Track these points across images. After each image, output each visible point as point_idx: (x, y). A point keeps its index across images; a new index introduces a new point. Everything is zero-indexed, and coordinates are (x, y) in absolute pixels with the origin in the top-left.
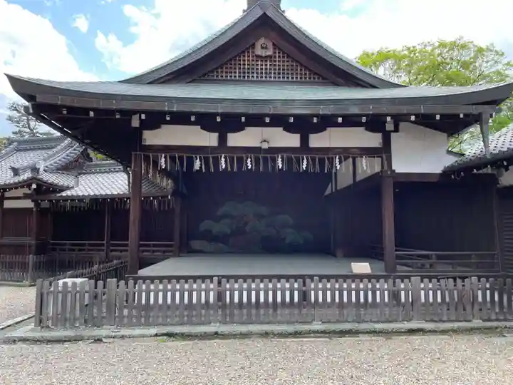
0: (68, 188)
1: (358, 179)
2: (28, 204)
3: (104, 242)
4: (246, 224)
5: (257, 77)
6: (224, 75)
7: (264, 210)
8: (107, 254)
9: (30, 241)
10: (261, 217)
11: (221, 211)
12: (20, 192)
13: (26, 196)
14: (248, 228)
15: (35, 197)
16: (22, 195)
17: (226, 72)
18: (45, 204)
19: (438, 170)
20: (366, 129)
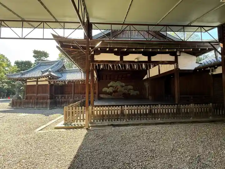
0: (60, 77)
1: (161, 73)
2: (47, 83)
3: (73, 95)
4: (118, 89)
5: (133, 37)
6: (122, 36)
7: (124, 84)
8: (73, 99)
9: (48, 95)
10: (122, 86)
11: (109, 85)
12: (44, 79)
13: (46, 80)
14: (118, 90)
15: (49, 81)
16: (45, 80)
17: (122, 35)
18: (52, 83)
19: (193, 68)
20: (170, 55)
